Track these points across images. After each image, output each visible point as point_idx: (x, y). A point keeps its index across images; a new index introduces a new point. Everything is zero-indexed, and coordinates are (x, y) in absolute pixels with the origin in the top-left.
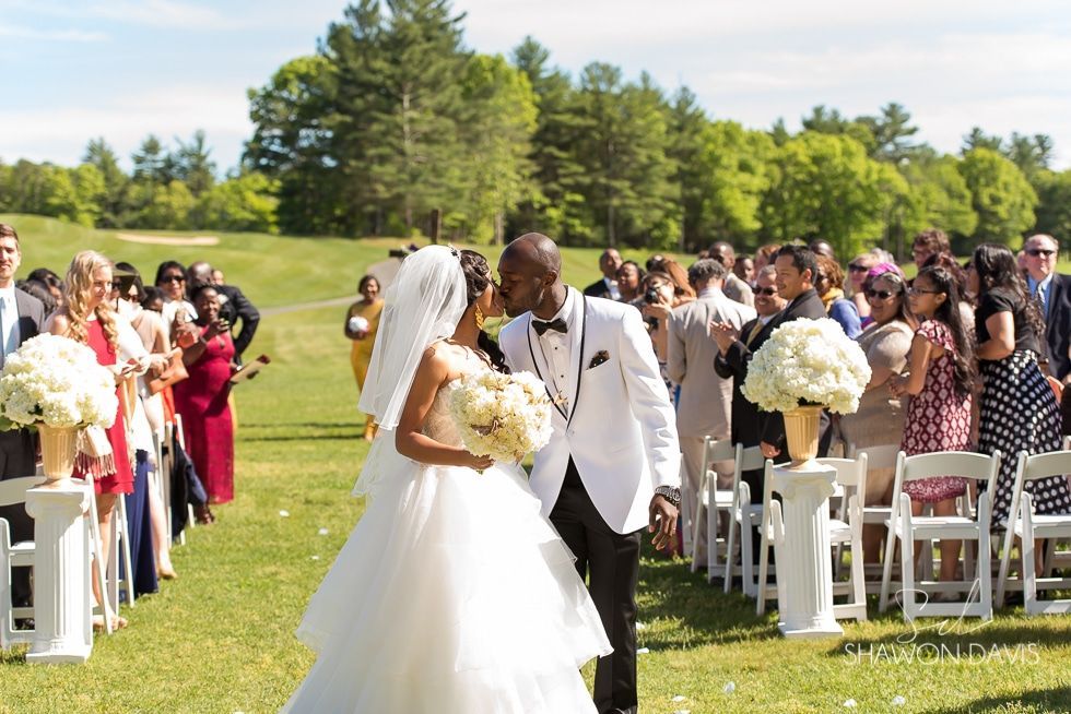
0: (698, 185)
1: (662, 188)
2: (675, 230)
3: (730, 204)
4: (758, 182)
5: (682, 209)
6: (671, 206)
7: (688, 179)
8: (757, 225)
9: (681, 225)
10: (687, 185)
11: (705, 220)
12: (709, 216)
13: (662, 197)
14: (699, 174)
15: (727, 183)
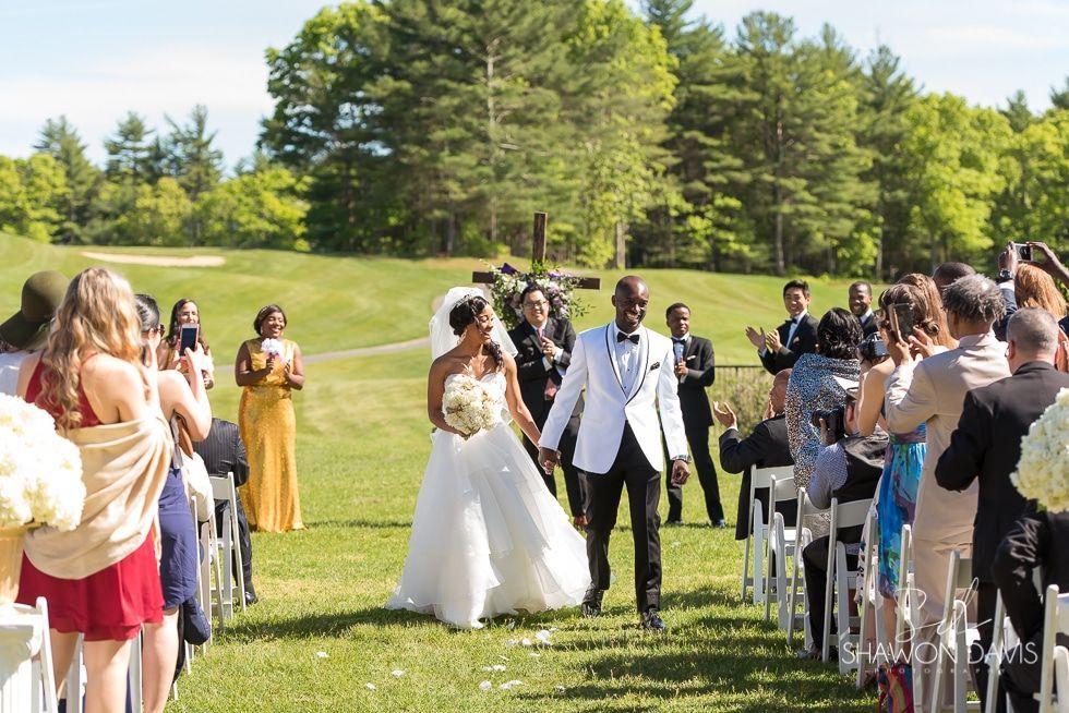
0: (901, 186)
1: (852, 189)
2: (870, 249)
3: (950, 211)
4: (989, 182)
5: (881, 219)
6: (864, 213)
7: (888, 176)
8: (987, 243)
9: (878, 241)
11: (913, 235)
12: (917, 228)
13: (852, 203)
14: (905, 170)
15: (944, 183)
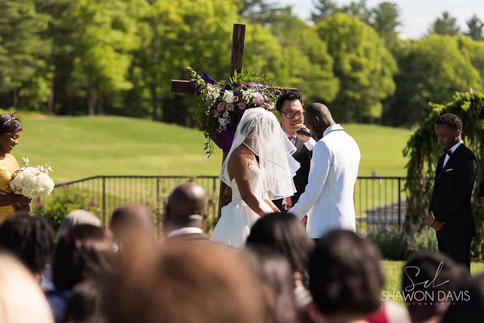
0: (70, 42)
1: (33, 44)
2: (45, 89)
3: (103, 62)
4: (131, 41)
5: (53, 67)
6: (41, 63)
7: (59, 35)
8: (128, 86)
9: (51, 83)
10: (60, 43)
11: (74, 80)
12: (79, 76)
13: (33, 54)
14: (70, 31)
15: (99, 41)
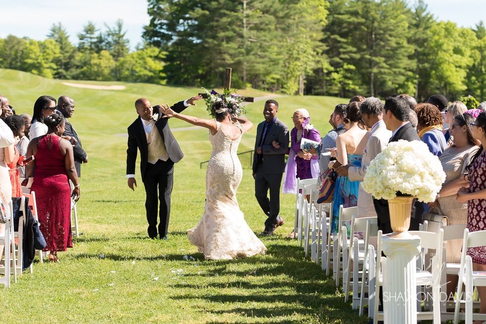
0: (427, 61)
1: (405, 62)
2: (412, 89)
3: (448, 73)
4: (466, 61)
5: (417, 76)
6: (410, 74)
7: (421, 57)
8: (465, 88)
9: (416, 86)
10: (420, 61)
11: (432, 84)
12: (434, 81)
13: (405, 68)
14: (429, 54)
15: (446, 61)
